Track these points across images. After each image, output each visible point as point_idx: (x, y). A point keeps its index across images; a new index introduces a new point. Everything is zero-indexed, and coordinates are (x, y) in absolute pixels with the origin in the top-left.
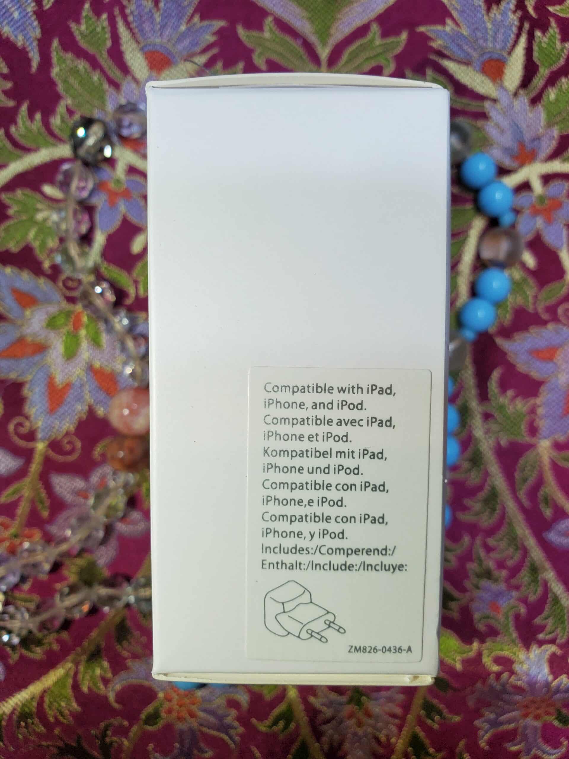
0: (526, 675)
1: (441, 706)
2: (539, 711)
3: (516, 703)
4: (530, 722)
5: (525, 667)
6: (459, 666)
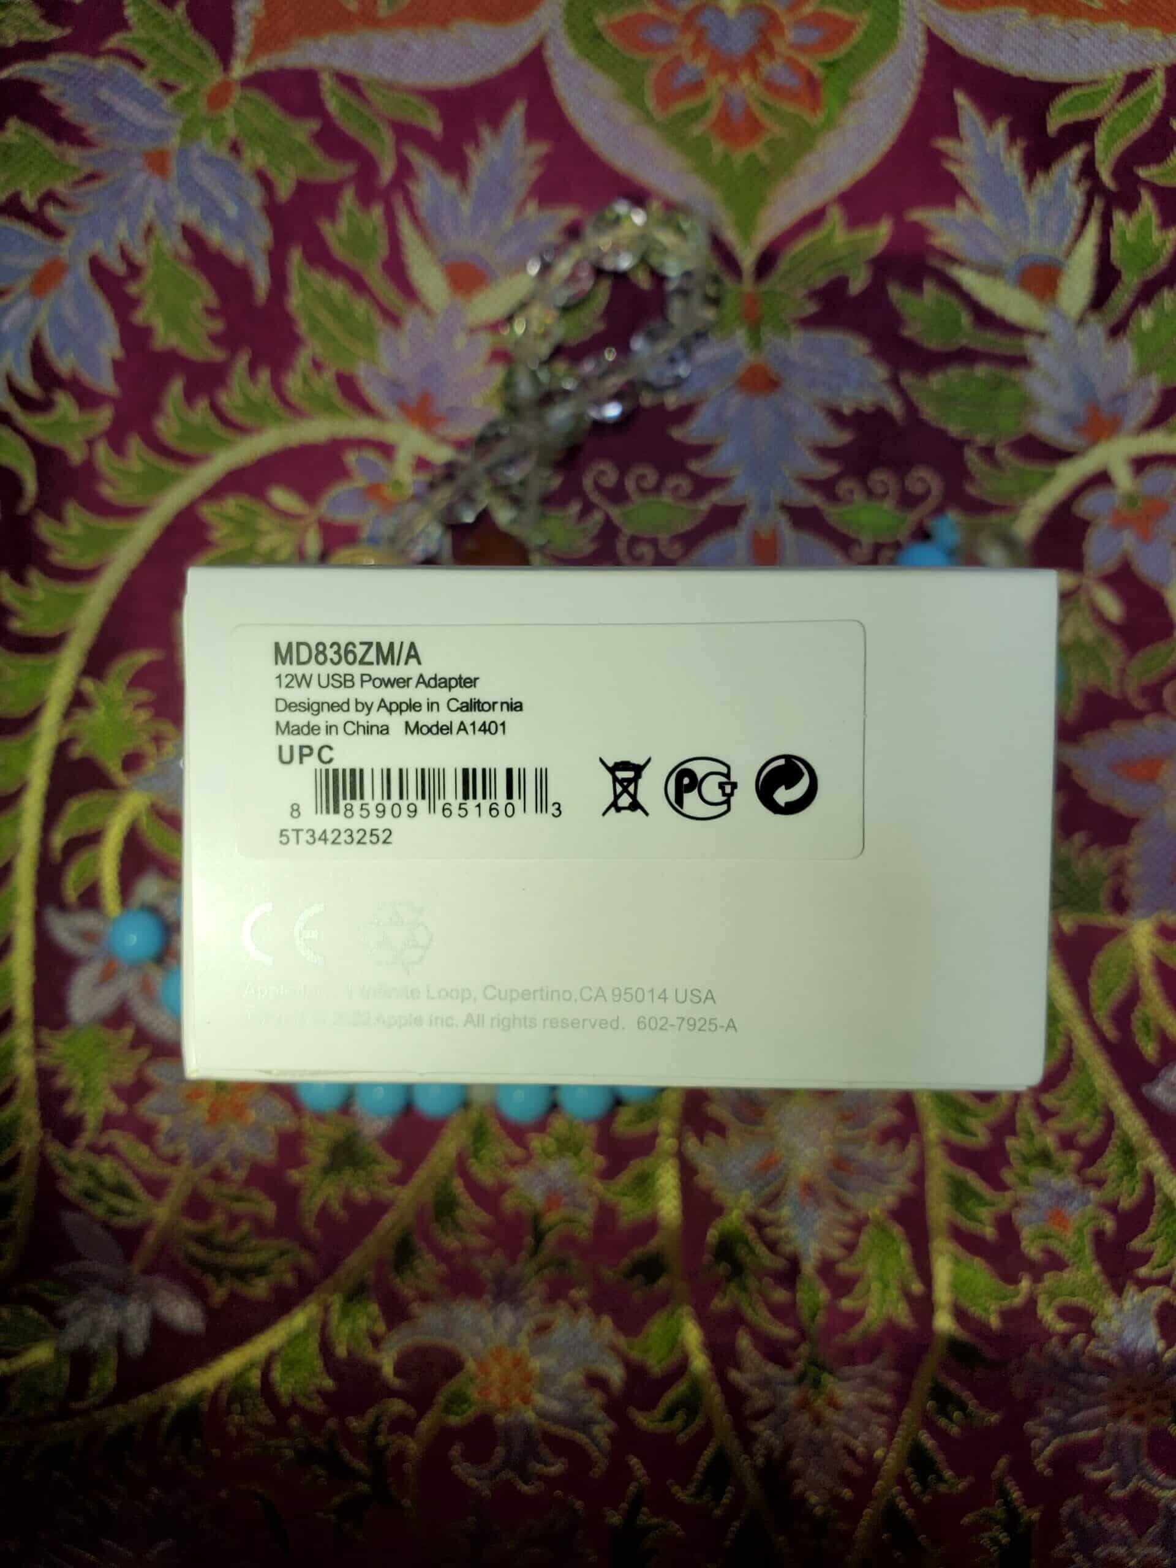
0: (1117, 1339)
1: (966, 1395)
2: (1142, 1408)
3: (1100, 1390)
4: (1127, 1426)
5: (1115, 1325)
6: (994, 1322)
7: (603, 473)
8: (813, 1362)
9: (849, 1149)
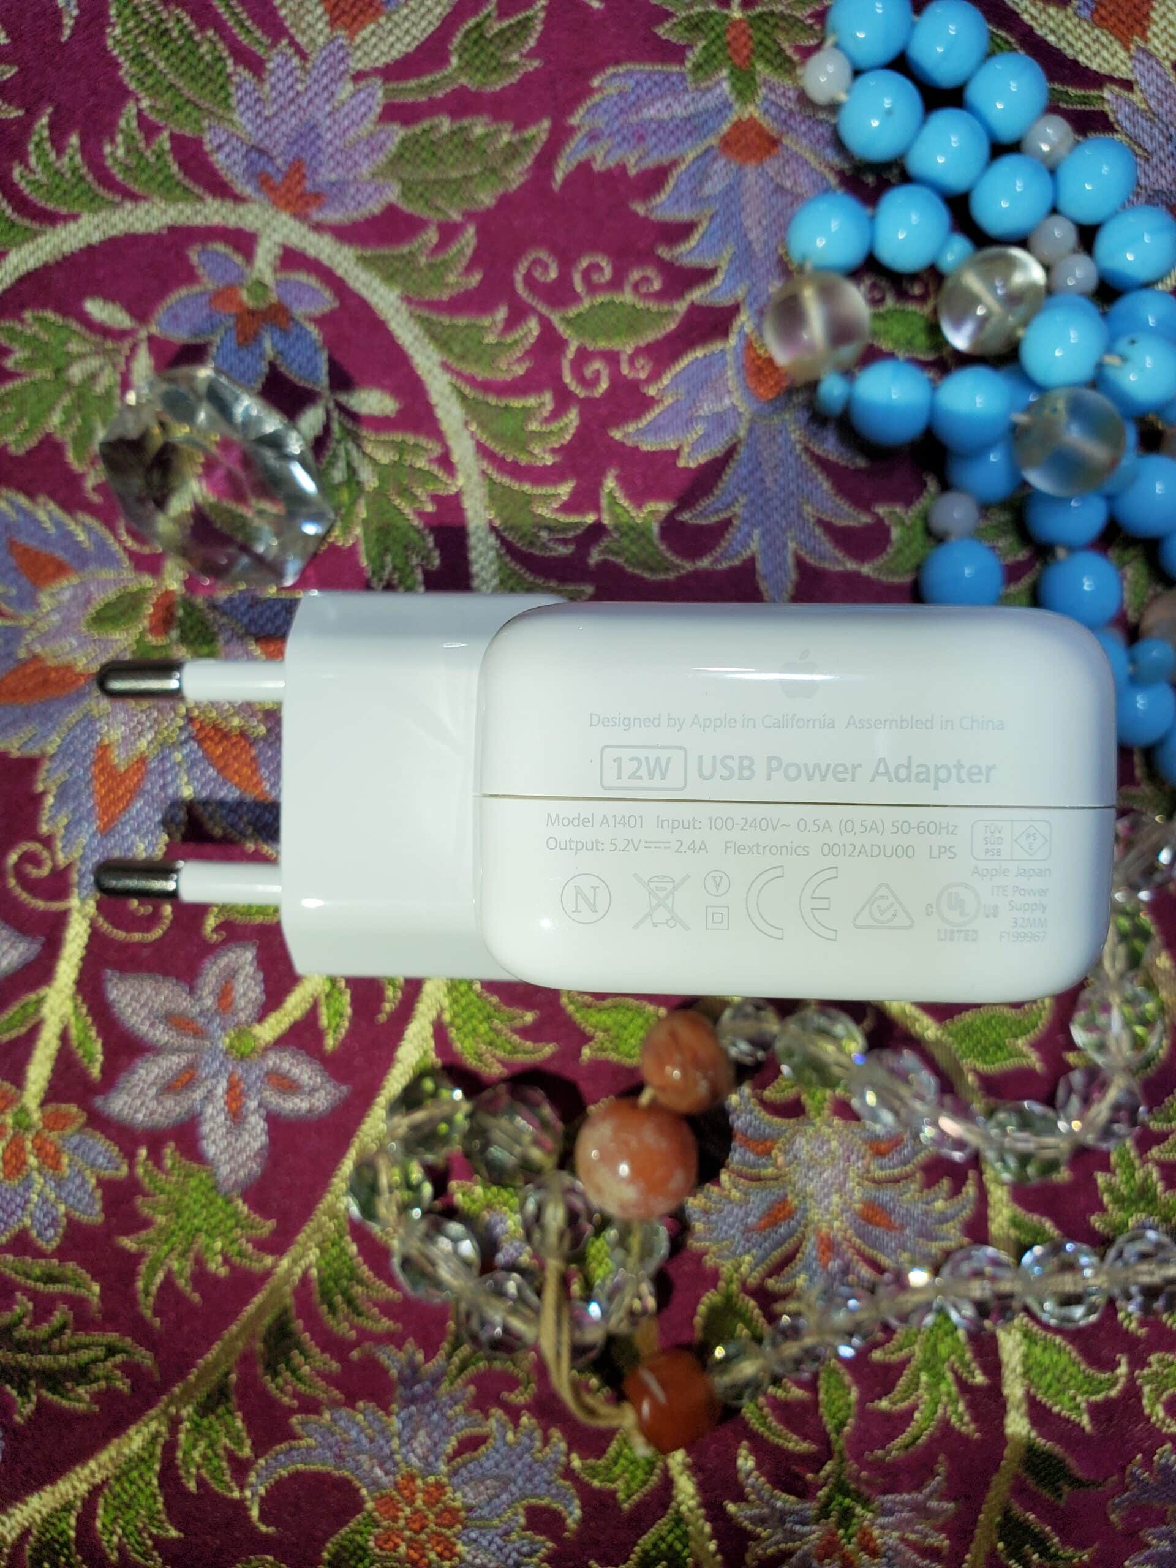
1: (1047, 1529)
6: (1085, 1421)
7: (537, 262)
8: (841, 1488)
9: (886, 1195)
